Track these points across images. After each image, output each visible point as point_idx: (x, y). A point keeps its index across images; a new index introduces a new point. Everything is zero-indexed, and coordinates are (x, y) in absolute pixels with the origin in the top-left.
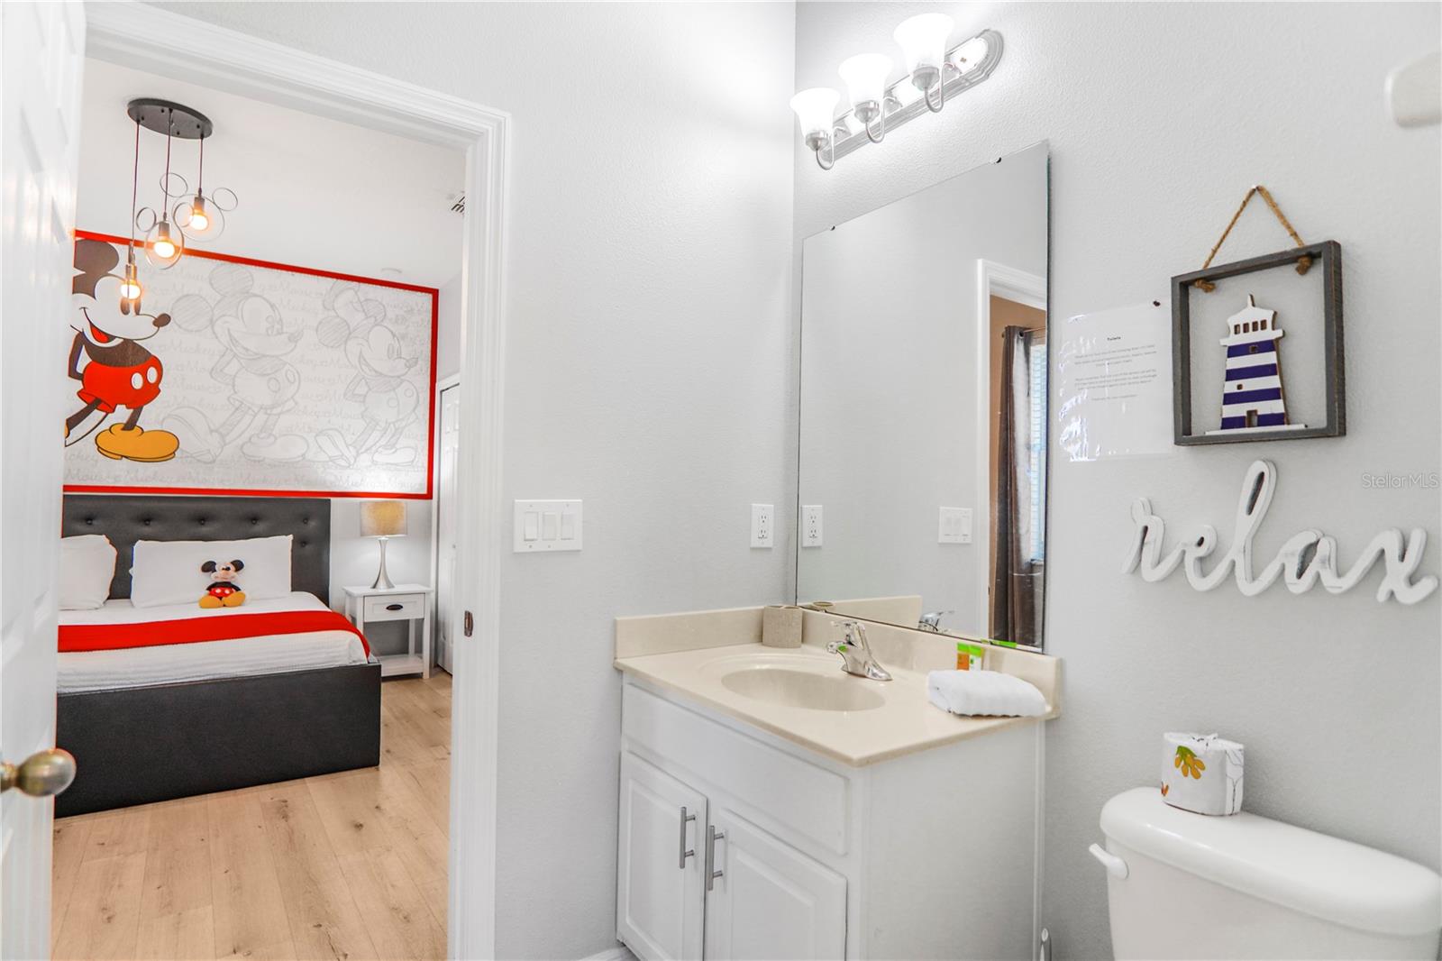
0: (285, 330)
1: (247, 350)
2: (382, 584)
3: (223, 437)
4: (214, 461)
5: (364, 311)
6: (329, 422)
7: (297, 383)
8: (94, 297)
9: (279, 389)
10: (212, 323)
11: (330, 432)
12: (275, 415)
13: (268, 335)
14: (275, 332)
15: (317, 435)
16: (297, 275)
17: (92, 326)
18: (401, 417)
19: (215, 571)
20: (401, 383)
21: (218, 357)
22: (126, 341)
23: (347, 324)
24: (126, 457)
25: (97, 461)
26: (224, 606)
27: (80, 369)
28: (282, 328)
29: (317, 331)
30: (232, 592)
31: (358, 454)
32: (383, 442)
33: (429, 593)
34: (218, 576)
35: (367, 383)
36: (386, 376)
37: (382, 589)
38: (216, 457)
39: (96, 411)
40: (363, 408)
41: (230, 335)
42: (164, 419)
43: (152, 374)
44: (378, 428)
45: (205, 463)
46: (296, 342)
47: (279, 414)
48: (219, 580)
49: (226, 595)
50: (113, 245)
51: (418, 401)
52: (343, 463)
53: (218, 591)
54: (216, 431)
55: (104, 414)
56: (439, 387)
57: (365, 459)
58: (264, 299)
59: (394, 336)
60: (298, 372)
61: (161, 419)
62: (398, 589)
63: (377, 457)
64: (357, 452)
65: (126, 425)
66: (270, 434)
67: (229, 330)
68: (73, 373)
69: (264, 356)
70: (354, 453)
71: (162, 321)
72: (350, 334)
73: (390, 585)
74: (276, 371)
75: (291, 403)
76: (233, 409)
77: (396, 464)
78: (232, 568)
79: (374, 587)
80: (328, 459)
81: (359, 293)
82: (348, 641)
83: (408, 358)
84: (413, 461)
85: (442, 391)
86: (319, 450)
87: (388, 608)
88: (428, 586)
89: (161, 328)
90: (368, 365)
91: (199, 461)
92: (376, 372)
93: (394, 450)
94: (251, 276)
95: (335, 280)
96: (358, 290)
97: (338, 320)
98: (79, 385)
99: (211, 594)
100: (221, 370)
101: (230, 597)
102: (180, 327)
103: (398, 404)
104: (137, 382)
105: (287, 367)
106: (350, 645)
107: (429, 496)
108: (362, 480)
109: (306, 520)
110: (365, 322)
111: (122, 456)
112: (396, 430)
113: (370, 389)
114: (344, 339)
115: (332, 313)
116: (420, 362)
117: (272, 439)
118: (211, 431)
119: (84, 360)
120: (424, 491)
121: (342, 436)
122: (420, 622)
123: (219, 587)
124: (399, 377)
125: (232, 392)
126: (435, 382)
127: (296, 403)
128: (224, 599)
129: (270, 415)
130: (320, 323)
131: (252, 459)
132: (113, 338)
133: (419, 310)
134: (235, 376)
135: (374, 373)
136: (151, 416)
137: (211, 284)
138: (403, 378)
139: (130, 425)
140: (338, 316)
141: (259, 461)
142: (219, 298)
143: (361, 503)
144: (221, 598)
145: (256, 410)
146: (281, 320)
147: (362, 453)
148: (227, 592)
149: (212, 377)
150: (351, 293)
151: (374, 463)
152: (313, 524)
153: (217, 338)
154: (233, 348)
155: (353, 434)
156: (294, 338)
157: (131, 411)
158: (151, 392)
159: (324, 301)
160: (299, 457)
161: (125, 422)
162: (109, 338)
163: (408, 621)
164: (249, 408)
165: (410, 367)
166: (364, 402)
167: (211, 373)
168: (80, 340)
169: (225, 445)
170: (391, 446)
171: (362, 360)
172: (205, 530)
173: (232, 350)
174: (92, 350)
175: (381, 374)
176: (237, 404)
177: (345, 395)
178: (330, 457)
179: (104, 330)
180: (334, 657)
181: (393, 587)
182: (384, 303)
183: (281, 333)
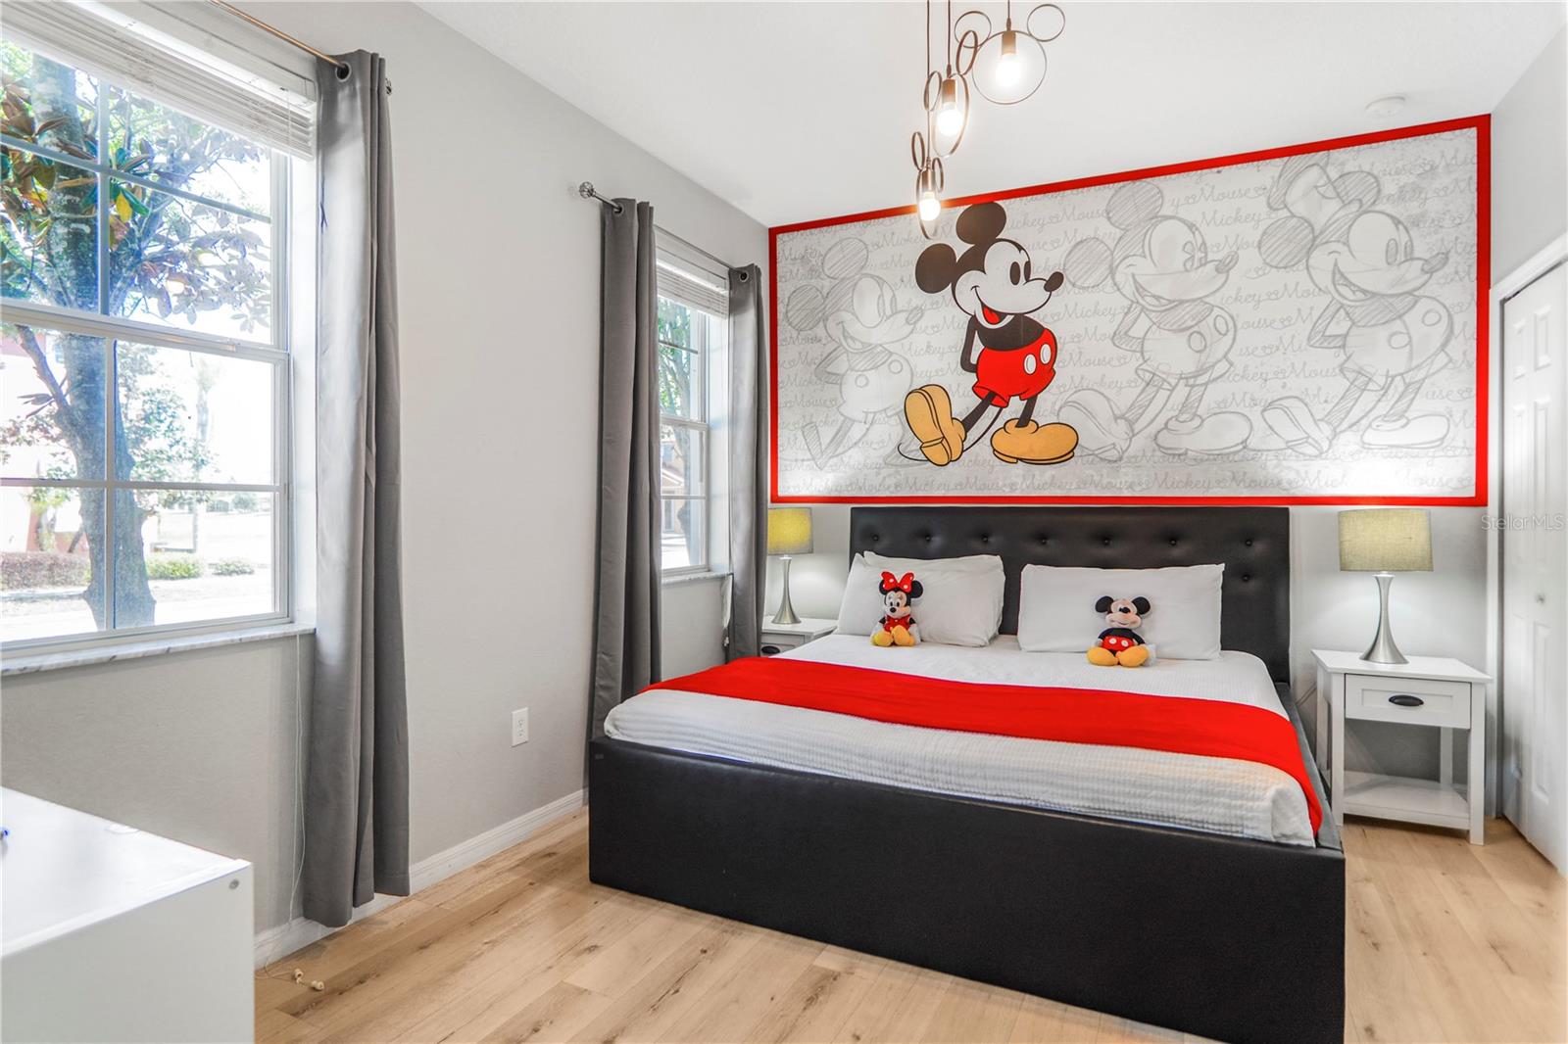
0: (1210, 258)
1: (1158, 298)
2: (1382, 652)
3: (1131, 424)
4: (1121, 459)
5: (1338, 194)
6: (1284, 386)
7: (1230, 335)
8: (984, 272)
9: (1205, 347)
10: (1112, 271)
11: (1285, 403)
12: (1202, 385)
13: (1186, 270)
14: (1196, 264)
15: (1264, 410)
16: (1226, 170)
17: (984, 306)
18: (1415, 363)
19: (1110, 612)
20: (1416, 302)
21: (1122, 315)
22: (1018, 317)
23: (1310, 225)
24: (1021, 460)
25: (993, 467)
26: (1119, 664)
27: (974, 360)
28: (1206, 256)
29: (1259, 247)
30: (1131, 645)
31: (1335, 434)
32: (1383, 408)
33: (1482, 684)
34: (1115, 619)
35: (1347, 314)
36: (1383, 296)
37: (1382, 664)
38: (1123, 452)
39: (990, 406)
40: (1343, 357)
41: (1135, 281)
42: (1061, 408)
43: (1046, 352)
44: (1371, 386)
45: (1110, 461)
46: (1228, 271)
47: (1206, 384)
48: (1116, 625)
49: (1123, 649)
50: (1000, 202)
51: (1452, 331)
52: (1310, 450)
53: (1113, 641)
54: (1122, 417)
55: (998, 409)
56: (1495, 295)
57: (1348, 441)
58: (1180, 220)
59: (1397, 222)
60: (1232, 317)
61: (1057, 408)
62: (1415, 666)
63: (1371, 437)
64: (1335, 429)
65: (1020, 419)
66: (1195, 415)
67: (1133, 276)
68: (966, 364)
69: (1182, 302)
70: (1327, 430)
71: (1054, 282)
72: (1315, 238)
73: (1398, 657)
74: (1200, 322)
75: (1222, 367)
76: (1144, 384)
77: (1407, 447)
78: (1133, 609)
79: (1368, 657)
80: (1283, 446)
81: (1328, 169)
82: (1270, 793)
83: (1427, 256)
84: (1442, 439)
85: (1504, 301)
86: (1269, 432)
87: (1391, 700)
88: (1483, 670)
89: (1053, 293)
90: (1349, 284)
91: (1101, 459)
92: (1364, 292)
93: (1404, 421)
94: (1160, 192)
95: (1286, 159)
96: (1327, 164)
97: (1295, 220)
98: (972, 378)
99: (1103, 646)
100: (1126, 333)
101: (1127, 651)
102: (1074, 285)
103: (1410, 341)
104: (1030, 365)
105: (1216, 311)
106: (1274, 802)
107: (1480, 500)
108: (1344, 476)
109: (1248, 541)
110: (1342, 213)
111: (1018, 459)
112: (1407, 386)
113: (1354, 323)
114: (1305, 251)
115: (1284, 213)
116: (1453, 258)
117: (1197, 422)
118: (1116, 418)
119: (978, 347)
120: (1470, 492)
121: (1306, 405)
122: (1462, 737)
123: (1115, 636)
124: (1410, 293)
125: (1141, 361)
126: (1488, 287)
127: (1231, 364)
128: (1119, 653)
129: (1192, 386)
130: (1264, 233)
131: (1170, 452)
132: (1004, 315)
133: (1448, 165)
134: (1144, 338)
135: (1360, 295)
136: (1047, 405)
137: (1109, 219)
138: (1416, 293)
139: (1024, 420)
140: (1293, 216)
141: (1179, 455)
142: (1118, 233)
143: (1340, 514)
144: (1114, 652)
145: (1173, 382)
146: (1204, 243)
147: (1341, 432)
148: (1125, 643)
149: (1114, 344)
150: (1315, 172)
151: (1365, 446)
152: (1259, 548)
153: (1119, 289)
154: (1141, 301)
155: (1326, 401)
156: (1224, 268)
157: (1025, 402)
158: (1046, 374)
159: (1269, 198)
160: (1237, 445)
161: (1019, 416)
162: (1001, 316)
163: (1438, 729)
164: (1164, 380)
165: (1431, 272)
166: (1344, 346)
167: (1112, 339)
168: (974, 325)
169: (1133, 436)
170: (1399, 416)
171: (1338, 276)
172: (1107, 552)
173: (1138, 302)
174: (985, 335)
175: (1374, 295)
176: (1148, 376)
177: (1309, 339)
178: (1287, 442)
179: (996, 309)
180: (1242, 818)
181: (1405, 662)
182: (1375, 172)
183: (1203, 263)
